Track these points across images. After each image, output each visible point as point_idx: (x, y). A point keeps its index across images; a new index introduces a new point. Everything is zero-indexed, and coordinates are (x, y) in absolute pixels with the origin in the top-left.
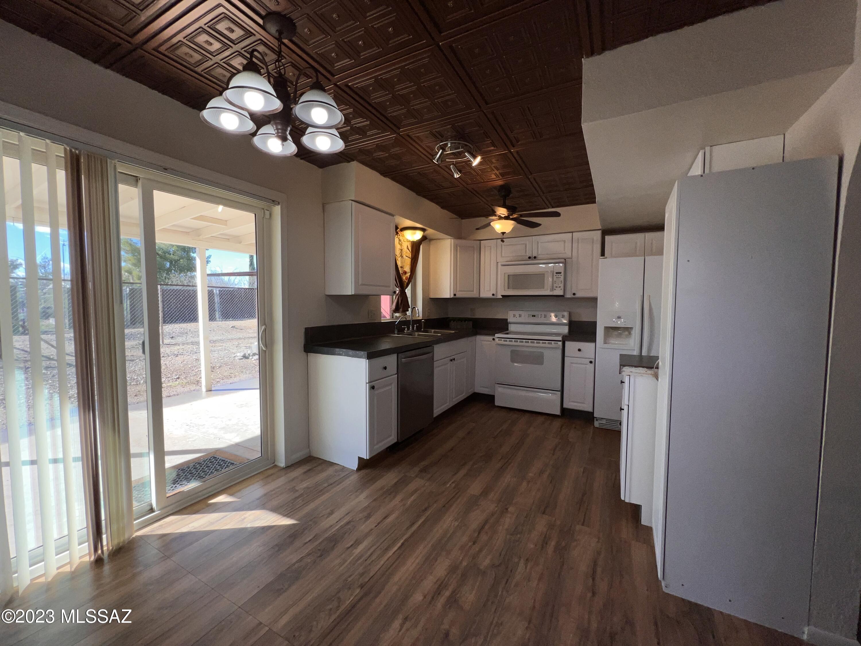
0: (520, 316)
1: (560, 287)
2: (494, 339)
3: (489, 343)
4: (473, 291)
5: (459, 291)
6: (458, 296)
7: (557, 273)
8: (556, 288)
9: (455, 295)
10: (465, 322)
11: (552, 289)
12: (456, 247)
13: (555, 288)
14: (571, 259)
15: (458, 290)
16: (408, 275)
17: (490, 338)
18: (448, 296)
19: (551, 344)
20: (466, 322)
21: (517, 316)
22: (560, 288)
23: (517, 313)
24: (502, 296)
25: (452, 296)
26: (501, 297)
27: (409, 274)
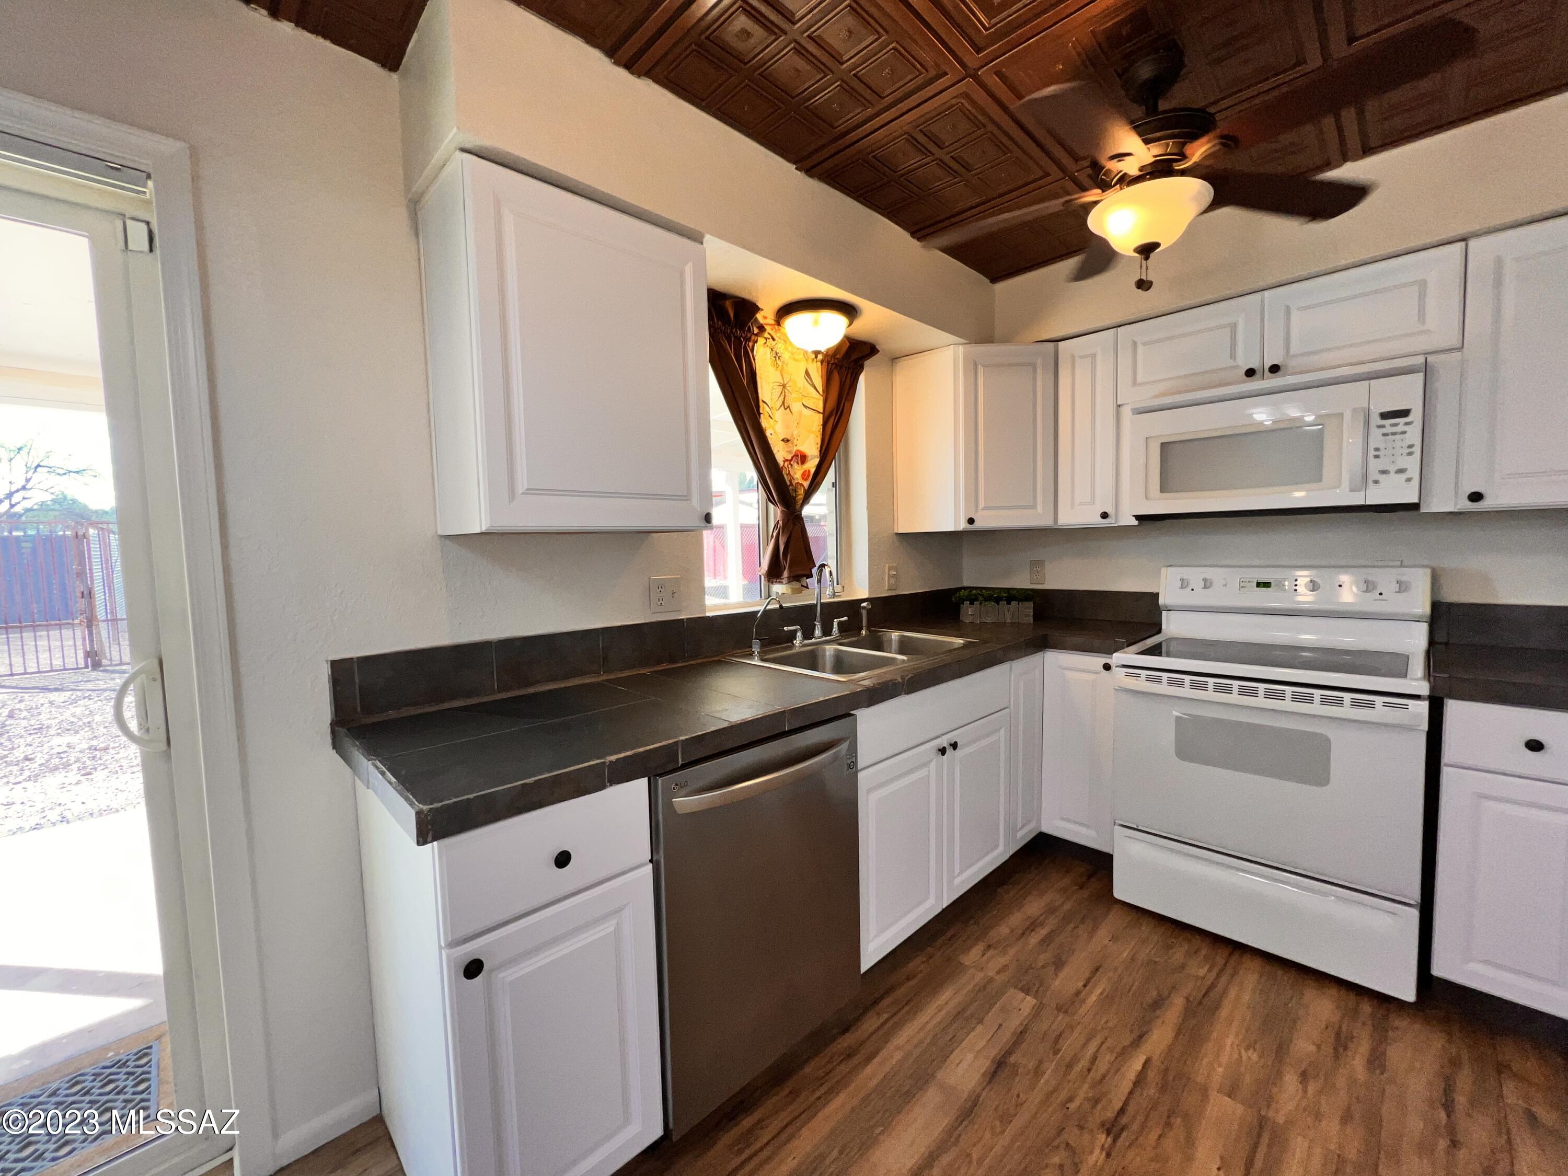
0: (1207, 584)
1: (1401, 471)
2: (1107, 667)
3: (1091, 677)
4: (1034, 507)
5: (985, 508)
6: (979, 525)
7: (1385, 416)
8: (1382, 478)
9: (971, 521)
10: (1009, 603)
11: (1364, 481)
12: (973, 366)
13: (1373, 475)
14: (1457, 355)
15: (982, 504)
16: (812, 465)
17: (1097, 661)
18: (949, 527)
19: (1371, 705)
20: (1014, 603)
21: (1198, 584)
22: (1404, 476)
23: (1195, 575)
24: (1138, 517)
25: (962, 526)
26: (1136, 523)
27: (817, 461)
